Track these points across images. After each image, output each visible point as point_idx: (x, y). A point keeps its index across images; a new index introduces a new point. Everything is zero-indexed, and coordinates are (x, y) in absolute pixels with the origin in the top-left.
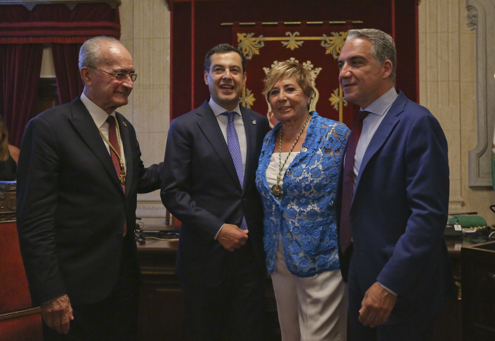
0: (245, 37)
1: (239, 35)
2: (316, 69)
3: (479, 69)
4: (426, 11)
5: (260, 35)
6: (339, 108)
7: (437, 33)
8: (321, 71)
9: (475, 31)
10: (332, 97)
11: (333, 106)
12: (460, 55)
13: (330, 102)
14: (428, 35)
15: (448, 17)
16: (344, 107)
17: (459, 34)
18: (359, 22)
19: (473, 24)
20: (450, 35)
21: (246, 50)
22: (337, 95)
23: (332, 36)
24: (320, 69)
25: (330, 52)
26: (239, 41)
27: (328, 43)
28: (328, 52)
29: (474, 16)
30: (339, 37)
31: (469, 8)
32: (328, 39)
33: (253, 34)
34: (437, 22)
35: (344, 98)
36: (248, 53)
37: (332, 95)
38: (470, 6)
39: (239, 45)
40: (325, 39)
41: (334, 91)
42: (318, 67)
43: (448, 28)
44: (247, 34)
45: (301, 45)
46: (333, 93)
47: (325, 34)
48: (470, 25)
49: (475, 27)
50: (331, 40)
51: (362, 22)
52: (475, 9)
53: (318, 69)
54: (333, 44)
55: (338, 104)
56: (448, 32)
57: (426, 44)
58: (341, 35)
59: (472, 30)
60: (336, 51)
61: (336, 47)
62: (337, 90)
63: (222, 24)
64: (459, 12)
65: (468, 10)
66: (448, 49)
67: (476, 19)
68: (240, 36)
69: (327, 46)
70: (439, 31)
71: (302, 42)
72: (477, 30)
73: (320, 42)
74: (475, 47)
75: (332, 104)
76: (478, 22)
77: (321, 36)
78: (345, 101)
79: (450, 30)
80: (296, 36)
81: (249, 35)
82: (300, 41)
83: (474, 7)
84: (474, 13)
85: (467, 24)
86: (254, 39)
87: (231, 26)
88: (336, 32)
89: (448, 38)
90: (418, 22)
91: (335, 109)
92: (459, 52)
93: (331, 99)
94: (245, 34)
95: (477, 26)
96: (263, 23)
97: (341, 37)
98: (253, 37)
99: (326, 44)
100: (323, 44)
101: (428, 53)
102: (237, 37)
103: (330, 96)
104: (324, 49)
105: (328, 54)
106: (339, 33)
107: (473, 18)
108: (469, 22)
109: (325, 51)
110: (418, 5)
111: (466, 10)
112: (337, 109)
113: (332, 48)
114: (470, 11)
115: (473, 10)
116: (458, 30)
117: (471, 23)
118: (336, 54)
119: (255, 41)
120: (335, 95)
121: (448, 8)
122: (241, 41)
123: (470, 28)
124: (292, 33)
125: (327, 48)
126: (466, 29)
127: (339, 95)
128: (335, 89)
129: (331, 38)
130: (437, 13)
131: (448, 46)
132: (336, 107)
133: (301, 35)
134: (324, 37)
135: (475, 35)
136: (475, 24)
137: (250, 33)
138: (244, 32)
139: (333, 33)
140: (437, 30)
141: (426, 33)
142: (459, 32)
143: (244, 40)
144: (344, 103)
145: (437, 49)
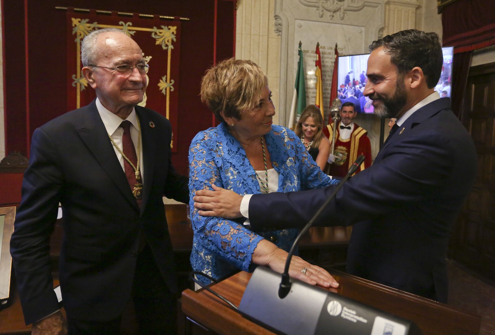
0: (79, 22)
1: (73, 19)
2: (147, 57)
3: (281, 68)
4: (242, 16)
5: (94, 21)
6: (166, 92)
7: (251, 35)
8: (151, 59)
9: (280, 37)
10: (161, 83)
11: (161, 90)
12: (268, 55)
13: (159, 87)
14: (243, 36)
15: (260, 23)
16: (170, 92)
17: (268, 37)
18: (186, 19)
19: (279, 31)
20: (261, 38)
21: (81, 35)
22: (165, 81)
23: (162, 29)
24: (151, 57)
25: (160, 43)
26: (73, 25)
27: (158, 35)
28: (158, 43)
29: (280, 24)
30: (168, 30)
31: (276, 17)
32: (158, 31)
33: (87, 20)
34: (251, 26)
35: (171, 84)
36: (83, 38)
37: (161, 81)
38: (276, 16)
39: (73, 29)
40: (155, 31)
41: (163, 78)
42: (149, 56)
43: (259, 33)
44: (81, 19)
45: (133, 35)
46: (162, 79)
47: (156, 26)
48: (276, 31)
49: (280, 33)
50: (160, 33)
51: (189, 19)
52: (281, 19)
53: (149, 57)
54: (162, 37)
55: (166, 89)
56: (259, 35)
57: (241, 44)
58: (169, 29)
59: (278, 36)
60: (165, 43)
61: (165, 38)
62: (165, 77)
63: (56, 8)
64: (269, 20)
65: (276, 19)
66: (259, 49)
67: (281, 27)
68: (75, 21)
69: (157, 37)
70: (252, 33)
71: (134, 32)
72: (281, 35)
73: (150, 33)
74: (280, 50)
75: (161, 89)
76: (282, 29)
77: (152, 28)
78: (172, 87)
79: (261, 34)
80: (129, 26)
81: (84, 21)
82: (133, 30)
83: (280, 17)
84: (280, 22)
85: (275, 31)
86: (88, 25)
87: (66, 10)
88: (165, 26)
89: (259, 39)
90: (236, 24)
91: (163, 93)
92: (268, 52)
93: (159, 85)
94: (80, 20)
95: (282, 33)
96: (98, 11)
97: (170, 31)
98: (88, 23)
99: (156, 35)
100: (153, 36)
101: (243, 50)
102: (71, 22)
103: (159, 82)
104: (155, 40)
105: (158, 45)
106: (168, 26)
107: (279, 26)
108: (276, 29)
109: (155, 42)
110: (236, 10)
111: (274, 18)
112: (164, 93)
113: (161, 40)
114: (277, 19)
115: (279, 19)
116: (267, 34)
117: (277, 30)
118: (165, 45)
119: (89, 27)
120: (163, 82)
121: (260, 15)
122: (75, 26)
123: (277, 34)
124: (126, 23)
125: (157, 39)
126: (273, 34)
127: (166, 81)
128: (163, 77)
129: (161, 31)
130: (251, 18)
131: (259, 46)
132: (164, 91)
133: (133, 26)
134: (155, 29)
135: (280, 40)
136: (280, 31)
137: (85, 19)
138: (78, 18)
139: (163, 27)
140: (251, 32)
141: (242, 34)
142: (268, 36)
143: (79, 25)
144: (170, 88)
145: (250, 49)
